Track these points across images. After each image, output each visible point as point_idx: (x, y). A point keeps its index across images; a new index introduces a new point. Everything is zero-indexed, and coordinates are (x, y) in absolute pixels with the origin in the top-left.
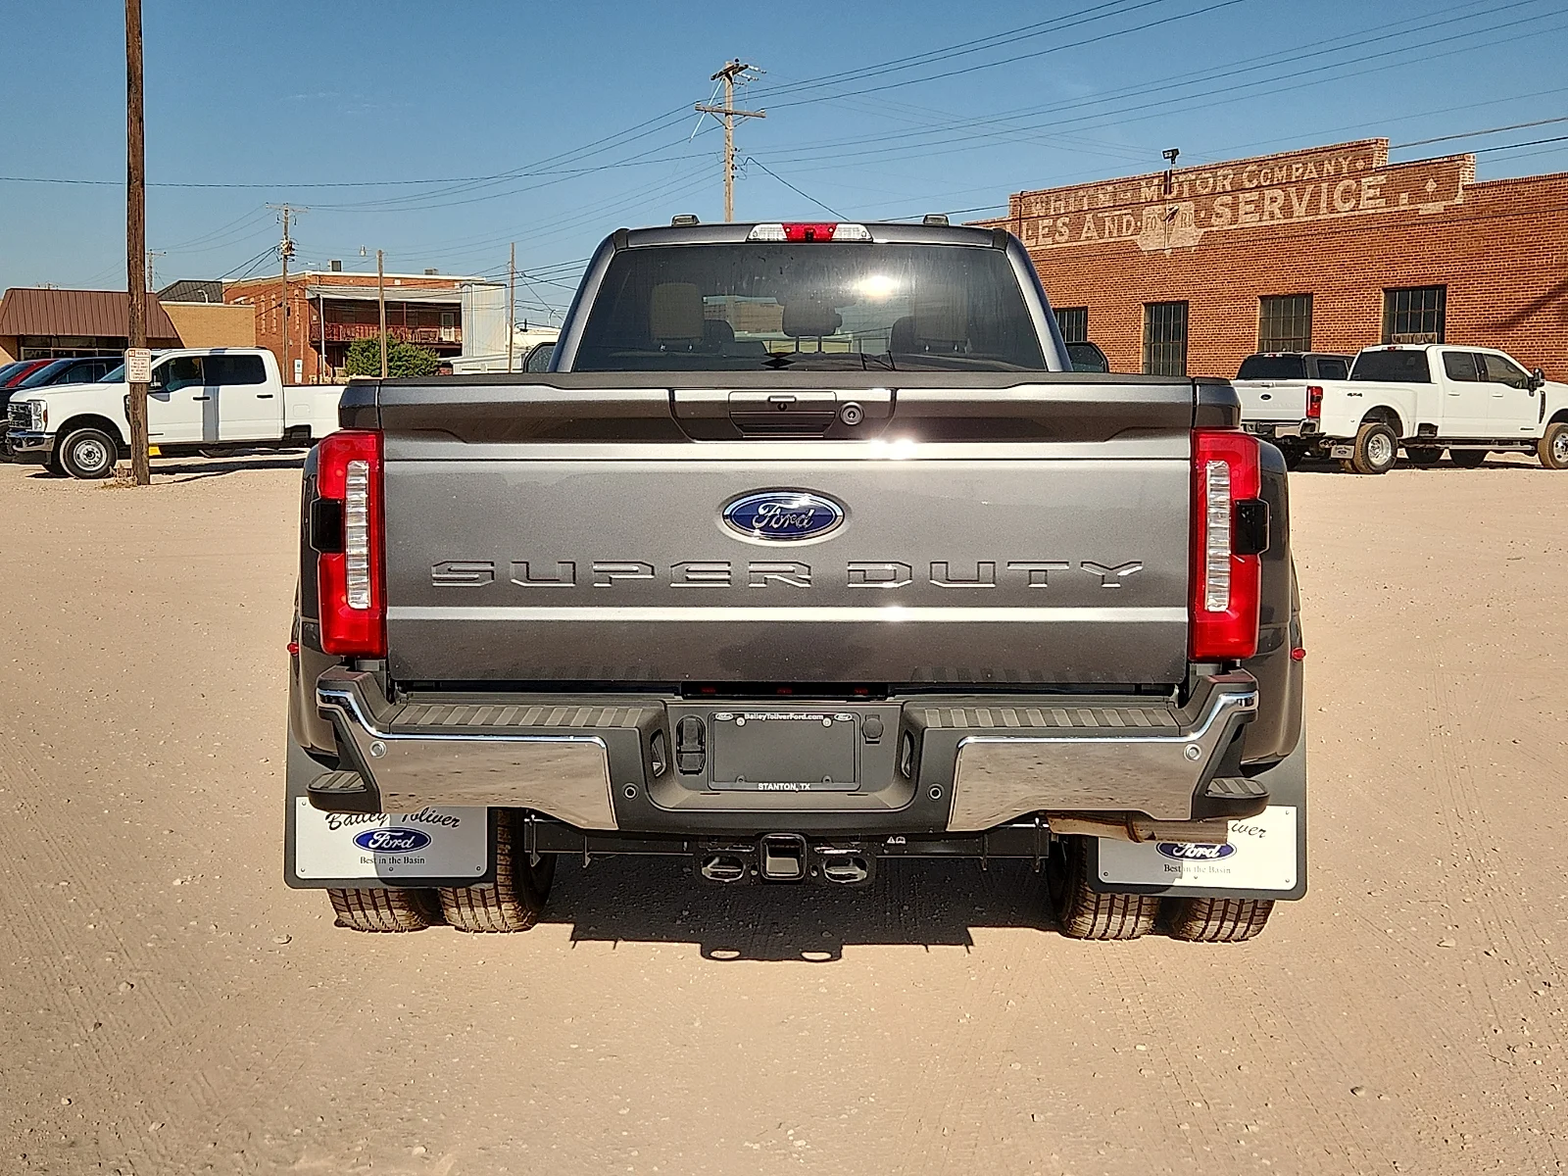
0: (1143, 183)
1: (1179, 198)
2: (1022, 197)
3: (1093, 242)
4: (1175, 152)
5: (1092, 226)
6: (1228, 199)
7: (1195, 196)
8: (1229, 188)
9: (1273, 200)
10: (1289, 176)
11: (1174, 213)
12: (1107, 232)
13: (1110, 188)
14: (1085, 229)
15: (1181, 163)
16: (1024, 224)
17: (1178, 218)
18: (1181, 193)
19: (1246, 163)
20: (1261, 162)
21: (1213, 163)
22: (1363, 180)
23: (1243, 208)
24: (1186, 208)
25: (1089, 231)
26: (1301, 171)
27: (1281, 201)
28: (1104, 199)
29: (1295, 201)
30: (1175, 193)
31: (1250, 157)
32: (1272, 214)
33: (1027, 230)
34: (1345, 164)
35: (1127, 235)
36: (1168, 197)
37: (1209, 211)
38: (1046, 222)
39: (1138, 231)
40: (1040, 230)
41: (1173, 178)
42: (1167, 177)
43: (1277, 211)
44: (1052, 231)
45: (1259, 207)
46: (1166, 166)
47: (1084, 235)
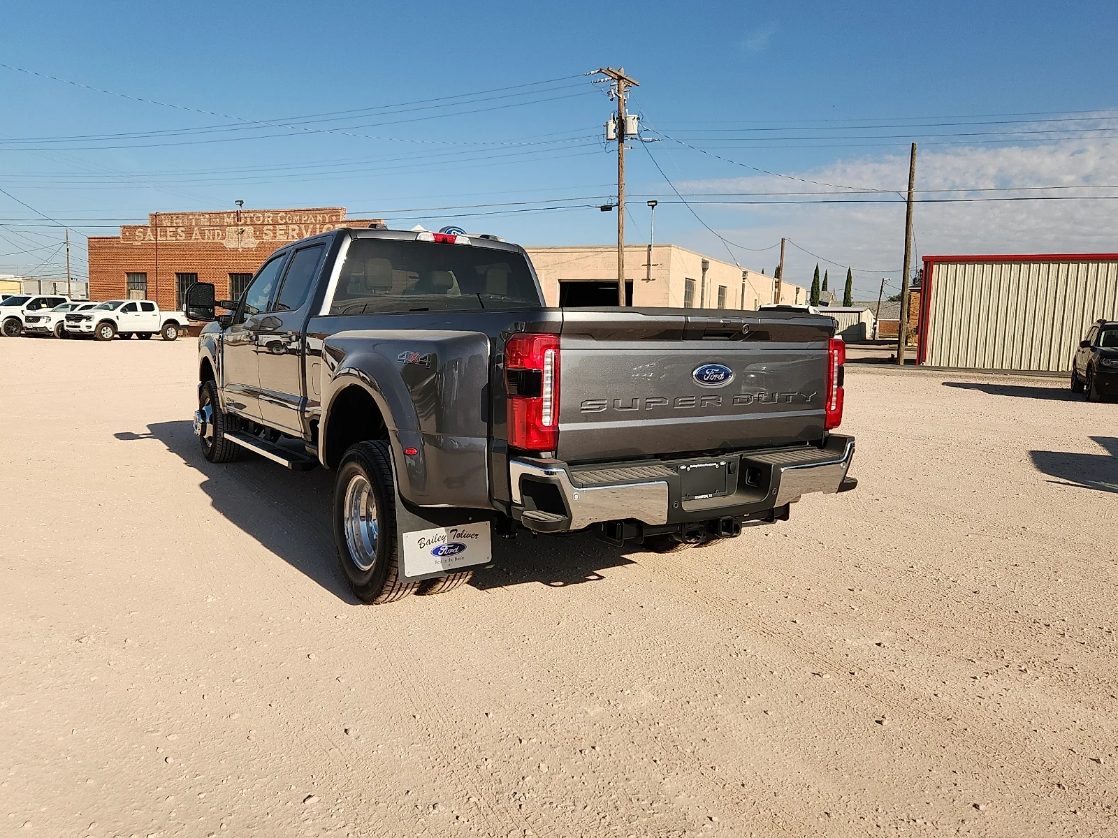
0: (225, 215)
1: (245, 224)
2: (156, 215)
3: (198, 241)
4: (242, 202)
5: (198, 234)
6: (271, 227)
7: (253, 224)
8: (271, 222)
9: (294, 230)
10: (301, 220)
11: (242, 232)
12: (206, 237)
13: (207, 216)
14: (194, 235)
15: (244, 208)
16: (159, 229)
17: (245, 234)
18: (246, 222)
19: (279, 212)
20: (286, 212)
21: (262, 209)
22: (336, 226)
23: (278, 232)
24: (249, 230)
25: (196, 235)
26: (306, 218)
27: (297, 231)
28: (204, 221)
29: (304, 231)
30: (243, 222)
31: (281, 209)
32: (293, 236)
33: (161, 232)
34: (327, 217)
35: (217, 240)
36: (239, 223)
37: (261, 231)
38: (171, 229)
39: (223, 238)
40: (168, 233)
41: (242, 214)
42: (238, 213)
43: (295, 235)
44: (175, 234)
45: (287, 233)
46: (238, 208)
47: (193, 237)
